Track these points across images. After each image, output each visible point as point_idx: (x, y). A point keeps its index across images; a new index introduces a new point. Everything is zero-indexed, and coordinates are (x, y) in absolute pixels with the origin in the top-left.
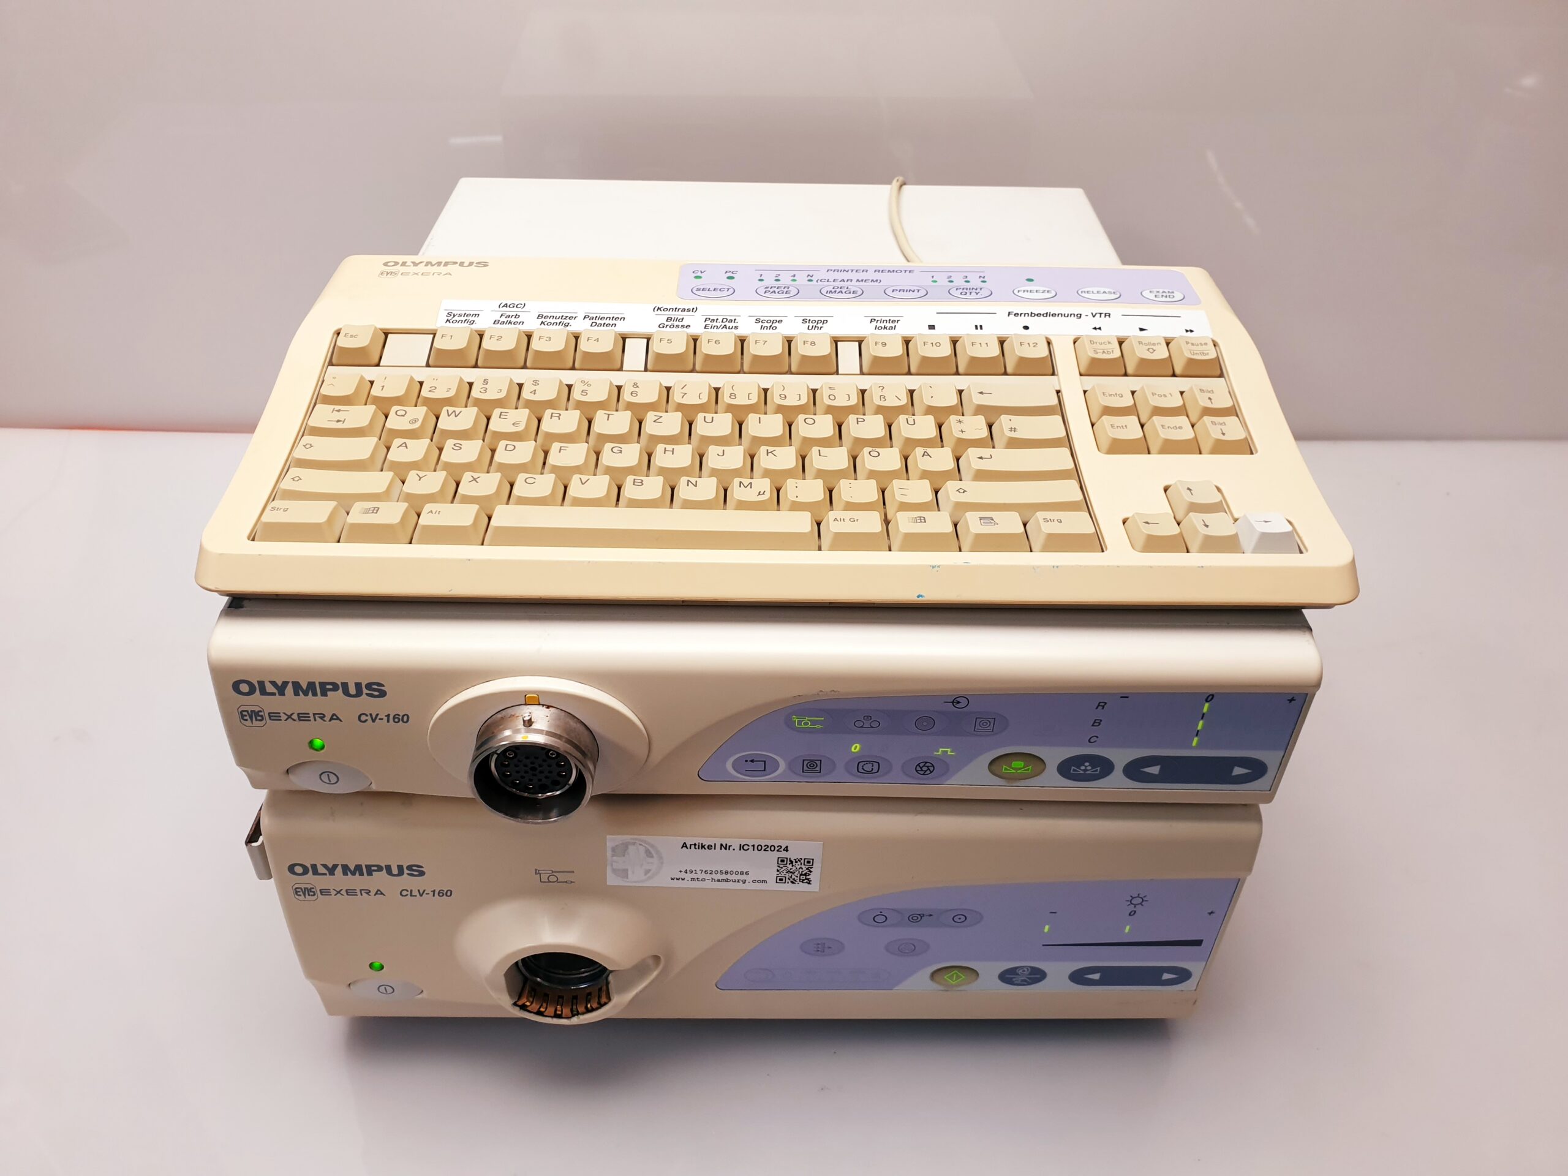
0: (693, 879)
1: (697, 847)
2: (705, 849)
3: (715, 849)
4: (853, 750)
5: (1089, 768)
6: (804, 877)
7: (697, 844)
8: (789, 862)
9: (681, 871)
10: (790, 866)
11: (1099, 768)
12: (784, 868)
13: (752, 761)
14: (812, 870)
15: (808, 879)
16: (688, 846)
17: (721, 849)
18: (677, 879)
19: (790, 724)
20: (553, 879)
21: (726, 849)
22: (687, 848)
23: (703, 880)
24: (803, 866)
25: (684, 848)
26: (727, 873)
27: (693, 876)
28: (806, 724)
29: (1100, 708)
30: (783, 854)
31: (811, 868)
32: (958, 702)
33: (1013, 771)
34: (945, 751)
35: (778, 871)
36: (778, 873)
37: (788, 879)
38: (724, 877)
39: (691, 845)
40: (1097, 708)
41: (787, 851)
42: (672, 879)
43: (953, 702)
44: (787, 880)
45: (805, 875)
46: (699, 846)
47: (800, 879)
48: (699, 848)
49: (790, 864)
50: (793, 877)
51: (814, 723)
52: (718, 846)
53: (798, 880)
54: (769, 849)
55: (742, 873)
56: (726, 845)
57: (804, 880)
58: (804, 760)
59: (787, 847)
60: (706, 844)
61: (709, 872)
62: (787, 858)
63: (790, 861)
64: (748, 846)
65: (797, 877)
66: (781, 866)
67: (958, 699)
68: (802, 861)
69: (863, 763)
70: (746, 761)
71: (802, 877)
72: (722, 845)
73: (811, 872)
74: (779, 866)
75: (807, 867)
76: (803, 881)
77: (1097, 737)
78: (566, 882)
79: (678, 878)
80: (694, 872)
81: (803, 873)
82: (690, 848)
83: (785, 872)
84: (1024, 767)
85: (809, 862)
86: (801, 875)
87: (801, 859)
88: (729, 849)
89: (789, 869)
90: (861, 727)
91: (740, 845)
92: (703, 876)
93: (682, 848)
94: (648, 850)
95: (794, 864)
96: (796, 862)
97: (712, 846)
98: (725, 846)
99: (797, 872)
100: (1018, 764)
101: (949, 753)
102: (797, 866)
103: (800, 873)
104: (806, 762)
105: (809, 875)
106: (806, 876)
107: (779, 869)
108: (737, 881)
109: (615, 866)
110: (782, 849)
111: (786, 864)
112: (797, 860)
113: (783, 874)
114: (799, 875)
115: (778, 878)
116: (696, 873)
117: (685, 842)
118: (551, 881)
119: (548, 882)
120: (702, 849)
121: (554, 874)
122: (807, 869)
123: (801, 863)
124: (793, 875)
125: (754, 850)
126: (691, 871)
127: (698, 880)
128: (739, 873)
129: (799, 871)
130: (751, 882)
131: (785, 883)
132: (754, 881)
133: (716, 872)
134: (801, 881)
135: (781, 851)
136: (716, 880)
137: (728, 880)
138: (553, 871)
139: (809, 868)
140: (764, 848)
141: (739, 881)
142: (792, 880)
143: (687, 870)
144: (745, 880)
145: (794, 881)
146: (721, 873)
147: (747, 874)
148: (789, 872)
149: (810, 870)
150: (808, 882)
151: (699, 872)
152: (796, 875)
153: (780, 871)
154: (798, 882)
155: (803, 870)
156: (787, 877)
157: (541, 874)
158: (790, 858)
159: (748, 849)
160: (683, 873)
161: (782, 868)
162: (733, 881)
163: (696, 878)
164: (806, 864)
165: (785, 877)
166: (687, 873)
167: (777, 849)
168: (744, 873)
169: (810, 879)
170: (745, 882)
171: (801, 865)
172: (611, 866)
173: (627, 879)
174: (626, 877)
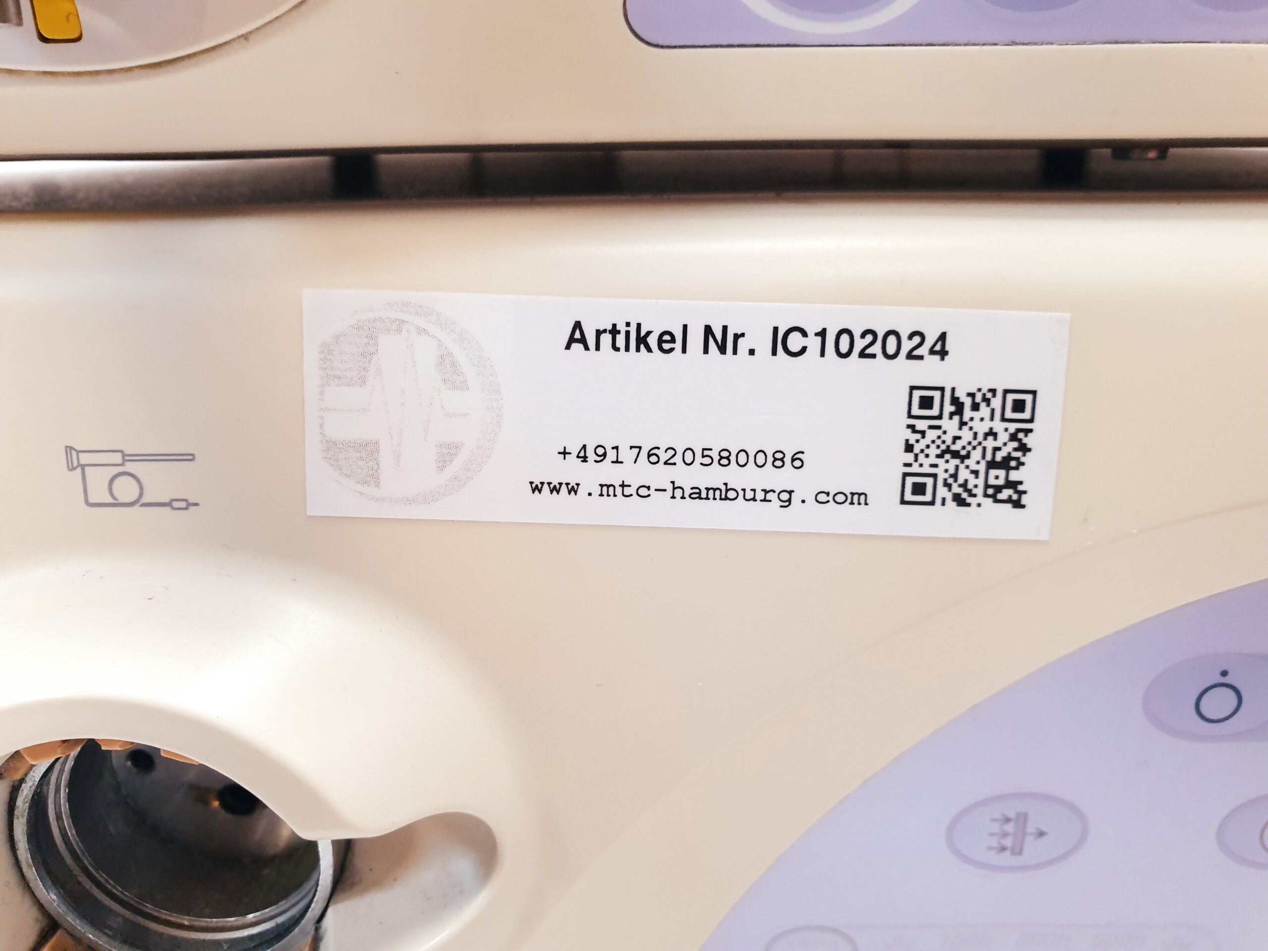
0: (606, 489)
1: (621, 340)
2: (649, 350)
3: (684, 351)
6: (1002, 473)
7: (622, 327)
8: (949, 408)
9: (564, 453)
10: (951, 426)
12: (932, 435)
14: (1029, 441)
15: (1012, 484)
16: (591, 342)
17: (706, 351)
18: (555, 490)
20: (126, 490)
21: (722, 349)
22: (587, 348)
23: (644, 492)
24: (998, 426)
25: (575, 346)
26: (725, 458)
27: (609, 473)
30: (929, 372)
31: (1028, 431)
35: (909, 448)
36: (909, 458)
37: (947, 485)
38: (715, 476)
41: (943, 353)
42: (537, 489)
44: (942, 491)
45: (1005, 464)
46: (628, 333)
47: (987, 486)
48: (627, 349)
49: (952, 415)
50: (963, 474)
52: (696, 338)
53: (979, 491)
54: (876, 349)
55: (778, 460)
56: (725, 328)
57: (998, 489)
59: (943, 337)
60: (655, 326)
61: (664, 457)
62: (942, 389)
63: (955, 401)
64: (804, 334)
65: (976, 473)
66: (921, 425)
68: (996, 403)
71: (993, 473)
72: (708, 330)
73: (1024, 449)
74: (912, 427)
75: (1013, 427)
76: (993, 493)
78: (168, 504)
79: (555, 483)
80: (611, 455)
81: (999, 456)
82: (598, 348)
83: (933, 451)
85: (1019, 406)
86: (992, 465)
87: (993, 391)
88: (735, 352)
89: (948, 439)
91: (776, 330)
93: (568, 347)
94: (450, 354)
95: (968, 413)
96: (975, 407)
97: (673, 340)
98: (719, 336)
99: (976, 455)
102: (976, 424)
103: (989, 457)
105: (1020, 464)
106: (1008, 469)
107: (913, 437)
108: (760, 495)
110: (923, 351)
111: (940, 417)
112: (979, 398)
113: (926, 462)
114: (982, 468)
115: (910, 481)
116: (617, 462)
117: (578, 325)
118: (122, 499)
119: (111, 501)
120: (638, 350)
121: (130, 467)
122: (1013, 437)
123: (993, 410)
124: (962, 467)
125: (823, 354)
126: (600, 451)
127: (627, 491)
128: (770, 459)
129: (984, 449)
130: (811, 500)
131: (932, 503)
132: (823, 497)
133: (689, 457)
134: (990, 491)
135: (921, 358)
136: (688, 492)
137: (732, 494)
138: (124, 455)
139: (1019, 430)
140: (859, 344)
141: (770, 496)
142: (960, 490)
143: (584, 447)
144: (790, 492)
145: (965, 495)
146: (707, 461)
147: (797, 463)
148: (948, 450)
149: (1025, 440)
150: (1015, 497)
151: (627, 455)
152: (974, 467)
153: (917, 449)
154: (980, 499)
155: (998, 444)
156: (942, 476)
157: (87, 469)
158: (953, 389)
159: (804, 350)
160: (571, 458)
161: (923, 433)
162: (750, 495)
163: (617, 484)
164: (1009, 414)
165: (935, 476)
166: (585, 459)
167: (907, 345)
168: (788, 460)
169: (1021, 483)
170: (789, 500)
171: (992, 419)
172: (321, 426)
173: (377, 485)
174: (373, 478)
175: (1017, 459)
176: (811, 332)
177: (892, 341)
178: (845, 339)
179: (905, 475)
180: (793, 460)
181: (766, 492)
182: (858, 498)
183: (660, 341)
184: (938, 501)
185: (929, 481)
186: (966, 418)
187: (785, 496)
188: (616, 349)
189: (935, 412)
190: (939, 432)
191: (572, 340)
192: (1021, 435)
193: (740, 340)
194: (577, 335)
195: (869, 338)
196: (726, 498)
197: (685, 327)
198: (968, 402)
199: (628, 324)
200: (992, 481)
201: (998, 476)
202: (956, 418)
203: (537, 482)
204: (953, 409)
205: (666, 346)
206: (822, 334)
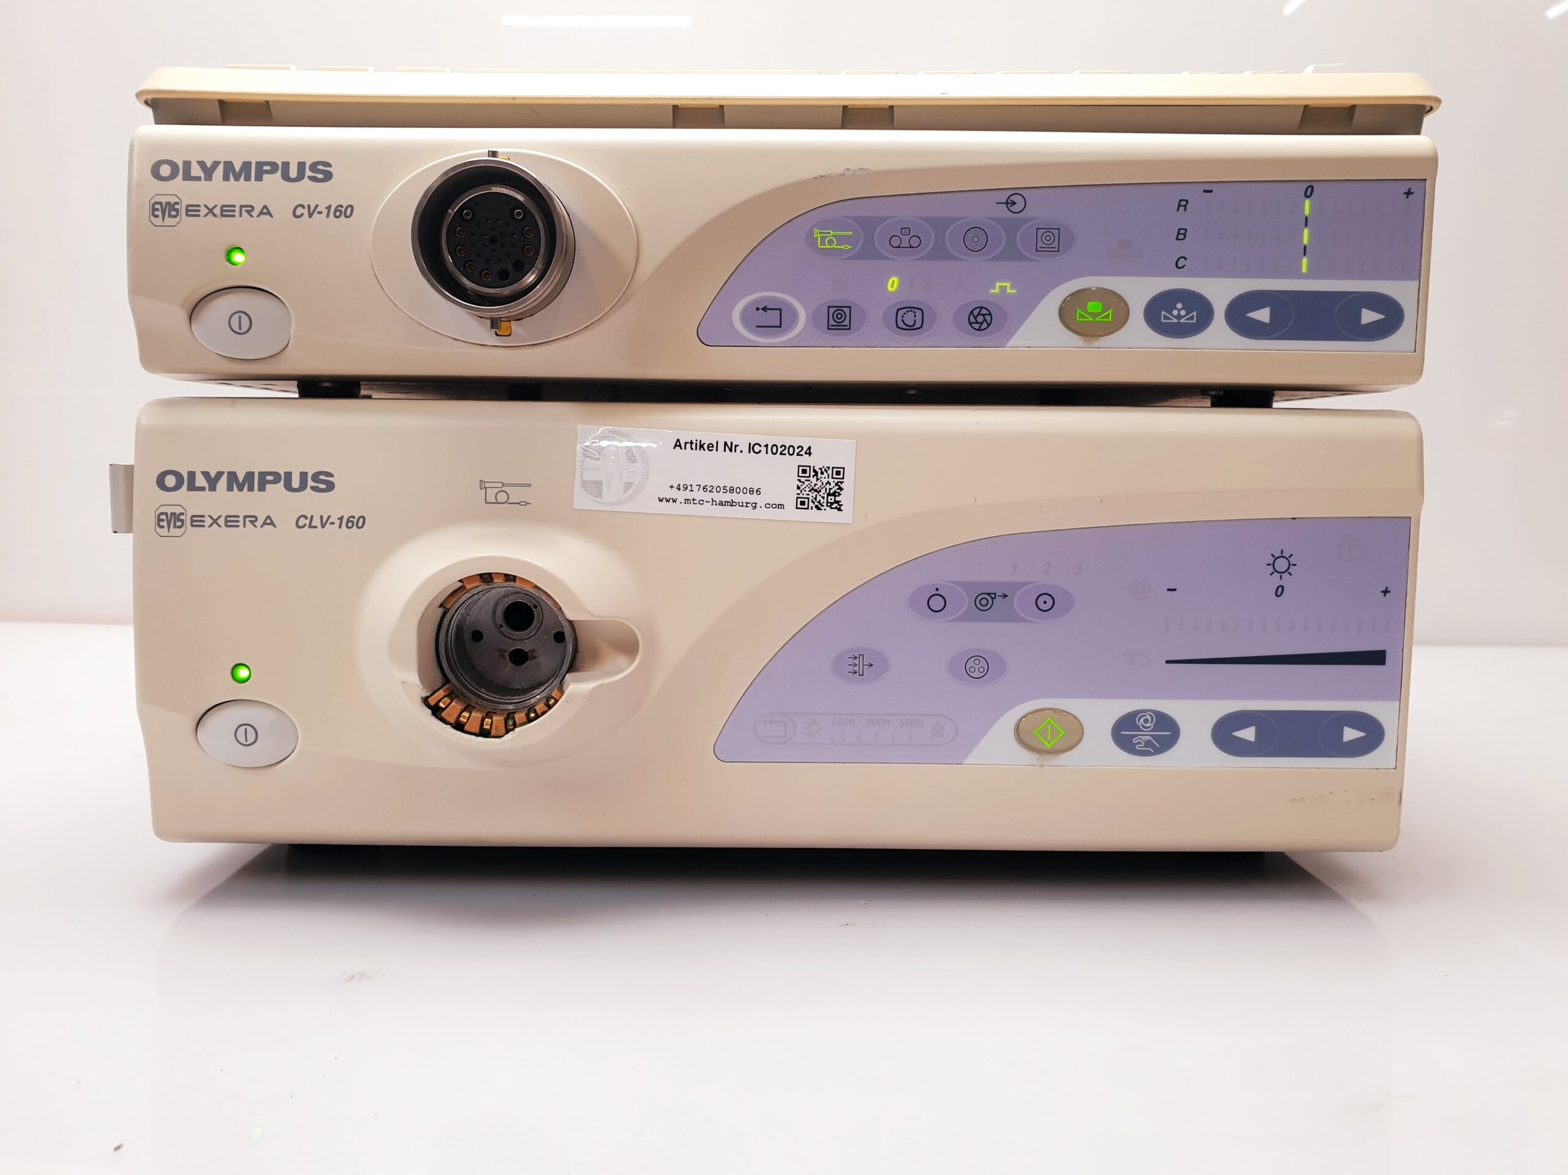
0: (687, 501)
1: (694, 446)
2: (704, 450)
3: (717, 450)
4: (890, 289)
5: (1183, 313)
6: (833, 498)
7: (694, 441)
8: (812, 474)
9: (672, 487)
10: (813, 480)
11: (1195, 313)
12: (807, 483)
13: (765, 309)
14: (842, 486)
15: (838, 502)
16: (683, 447)
17: (725, 451)
18: (668, 501)
19: (811, 241)
20: (502, 497)
21: (731, 450)
22: (681, 448)
23: (701, 502)
24: (831, 480)
25: (677, 448)
26: (732, 490)
27: (688, 495)
28: (831, 242)
29: (1182, 208)
30: (805, 460)
31: (842, 482)
32: (1014, 203)
33: (1091, 319)
34: (1002, 287)
35: (798, 488)
36: (799, 491)
37: (812, 501)
38: (728, 497)
39: (686, 443)
40: (1178, 210)
41: (810, 454)
42: (661, 500)
43: (1007, 203)
44: (811, 504)
45: (834, 494)
46: (696, 444)
47: (827, 502)
48: (696, 449)
49: (813, 476)
50: (819, 498)
51: (841, 240)
52: (721, 446)
53: (825, 504)
54: (786, 452)
55: (751, 491)
56: (732, 443)
57: (832, 504)
58: (829, 307)
59: (809, 448)
60: (706, 441)
61: (709, 489)
62: (810, 467)
63: (815, 471)
64: (760, 446)
65: (823, 498)
66: (803, 479)
67: (1013, 198)
68: (830, 472)
69: (905, 311)
70: (758, 309)
71: (830, 497)
72: (726, 443)
73: (841, 489)
74: (799, 480)
75: (836, 481)
77: (1185, 259)
78: (519, 503)
79: (668, 498)
80: (689, 488)
81: (832, 492)
82: (685, 449)
83: (807, 489)
84: (1104, 311)
85: (838, 473)
86: (829, 495)
87: (829, 468)
88: (735, 451)
89: (813, 485)
90: (899, 247)
91: (750, 444)
92: (699, 495)
93: (674, 448)
95: (819, 475)
96: (822, 473)
97: (713, 447)
98: (729, 445)
99: (823, 491)
100: (1094, 306)
101: (1008, 291)
102: (823, 480)
103: (828, 492)
104: (832, 310)
105: (840, 494)
106: (835, 496)
107: (800, 484)
108: (745, 505)
109: (588, 476)
110: (803, 453)
111: (809, 477)
112: (823, 470)
113: (805, 493)
114: (825, 495)
115: (799, 500)
116: (692, 491)
117: (678, 440)
118: (500, 501)
119: (496, 501)
120: (700, 450)
121: (504, 489)
122: (837, 484)
123: (829, 475)
124: (818, 495)
125: (767, 453)
126: (685, 486)
127: (695, 502)
128: (748, 491)
129: (826, 489)
130: (763, 506)
131: (808, 508)
132: (768, 506)
133: (718, 489)
134: (829, 504)
135: (802, 455)
136: (718, 503)
137: (734, 504)
138: (503, 484)
139: (838, 482)
140: (780, 450)
141: (748, 505)
142: (818, 504)
143: (679, 485)
144: (756, 504)
145: (820, 506)
146: (725, 491)
147: (758, 493)
148: (813, 489)
149: (841, 486)
150: (838, 507)
151: (695, 488)
152: (823, 495)
153: (801, 489)
154: (825, 507)
155: (831, 487)
156: (811, 499)
157: (488, 489)
158: (814, 467)
159: (760, 451)
160: (674, 489)
161: (803, 483)
162: (741, 504)
163: (691, 499)
164: (835, 476)
165: (808, 498)
166: (679, 489)
167: (797, 451)
168: (755, 491)
169: (840, 501)
170: (755, 507)
171: (828, 478)
172: (582, 475)
173: (601, 498)
174: (599, 495)
175: (839, 493)
176: (762, 446)
177: (791, 450)
178: (775, 448)
179: (797, 498)
180: (757, 491)
181: (747, 503)
182: (781, 506)
183: (708, 447)
184: (810, 508)
185: (806, 500)
186: (819, 477)
187: (754, 505)
188: (692, 449)
189: (808, 475)
190: (809, 482)
191: (676, 446)
192: (839, 484)
193: (737, 448)
194: (678, 444)
195: (783, 448)
196: (732, 505)
197: (717, 442)
198: (819, 471)
199: (696, 440)
200: (829, 501)
201: (831, 499)
202: (815, 477)
203: (661, 498)
204: (814, 474)
205: (710, 449)
206: (766, 446)
